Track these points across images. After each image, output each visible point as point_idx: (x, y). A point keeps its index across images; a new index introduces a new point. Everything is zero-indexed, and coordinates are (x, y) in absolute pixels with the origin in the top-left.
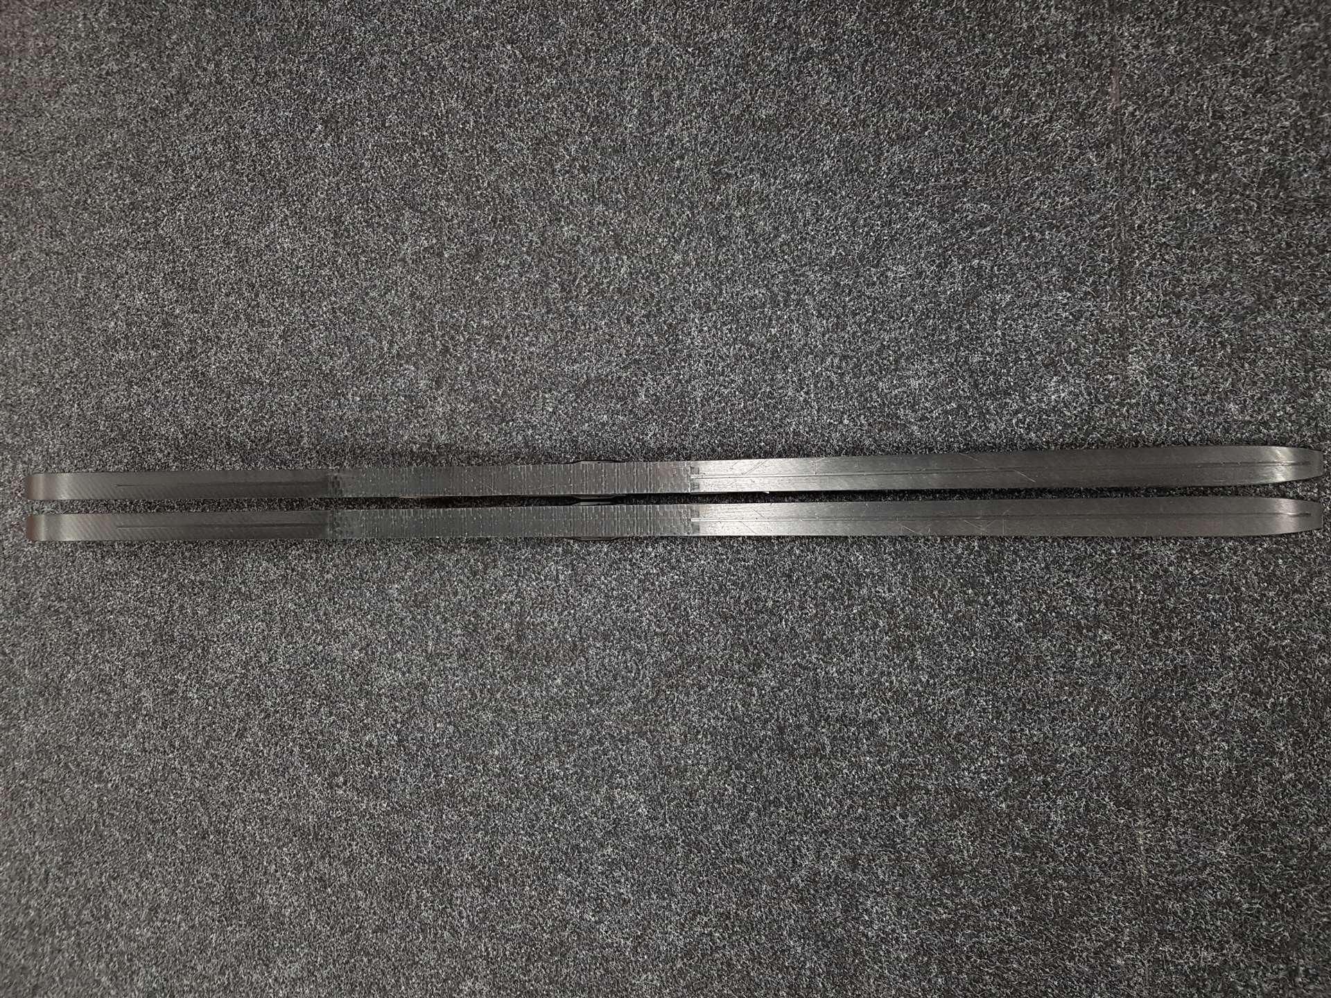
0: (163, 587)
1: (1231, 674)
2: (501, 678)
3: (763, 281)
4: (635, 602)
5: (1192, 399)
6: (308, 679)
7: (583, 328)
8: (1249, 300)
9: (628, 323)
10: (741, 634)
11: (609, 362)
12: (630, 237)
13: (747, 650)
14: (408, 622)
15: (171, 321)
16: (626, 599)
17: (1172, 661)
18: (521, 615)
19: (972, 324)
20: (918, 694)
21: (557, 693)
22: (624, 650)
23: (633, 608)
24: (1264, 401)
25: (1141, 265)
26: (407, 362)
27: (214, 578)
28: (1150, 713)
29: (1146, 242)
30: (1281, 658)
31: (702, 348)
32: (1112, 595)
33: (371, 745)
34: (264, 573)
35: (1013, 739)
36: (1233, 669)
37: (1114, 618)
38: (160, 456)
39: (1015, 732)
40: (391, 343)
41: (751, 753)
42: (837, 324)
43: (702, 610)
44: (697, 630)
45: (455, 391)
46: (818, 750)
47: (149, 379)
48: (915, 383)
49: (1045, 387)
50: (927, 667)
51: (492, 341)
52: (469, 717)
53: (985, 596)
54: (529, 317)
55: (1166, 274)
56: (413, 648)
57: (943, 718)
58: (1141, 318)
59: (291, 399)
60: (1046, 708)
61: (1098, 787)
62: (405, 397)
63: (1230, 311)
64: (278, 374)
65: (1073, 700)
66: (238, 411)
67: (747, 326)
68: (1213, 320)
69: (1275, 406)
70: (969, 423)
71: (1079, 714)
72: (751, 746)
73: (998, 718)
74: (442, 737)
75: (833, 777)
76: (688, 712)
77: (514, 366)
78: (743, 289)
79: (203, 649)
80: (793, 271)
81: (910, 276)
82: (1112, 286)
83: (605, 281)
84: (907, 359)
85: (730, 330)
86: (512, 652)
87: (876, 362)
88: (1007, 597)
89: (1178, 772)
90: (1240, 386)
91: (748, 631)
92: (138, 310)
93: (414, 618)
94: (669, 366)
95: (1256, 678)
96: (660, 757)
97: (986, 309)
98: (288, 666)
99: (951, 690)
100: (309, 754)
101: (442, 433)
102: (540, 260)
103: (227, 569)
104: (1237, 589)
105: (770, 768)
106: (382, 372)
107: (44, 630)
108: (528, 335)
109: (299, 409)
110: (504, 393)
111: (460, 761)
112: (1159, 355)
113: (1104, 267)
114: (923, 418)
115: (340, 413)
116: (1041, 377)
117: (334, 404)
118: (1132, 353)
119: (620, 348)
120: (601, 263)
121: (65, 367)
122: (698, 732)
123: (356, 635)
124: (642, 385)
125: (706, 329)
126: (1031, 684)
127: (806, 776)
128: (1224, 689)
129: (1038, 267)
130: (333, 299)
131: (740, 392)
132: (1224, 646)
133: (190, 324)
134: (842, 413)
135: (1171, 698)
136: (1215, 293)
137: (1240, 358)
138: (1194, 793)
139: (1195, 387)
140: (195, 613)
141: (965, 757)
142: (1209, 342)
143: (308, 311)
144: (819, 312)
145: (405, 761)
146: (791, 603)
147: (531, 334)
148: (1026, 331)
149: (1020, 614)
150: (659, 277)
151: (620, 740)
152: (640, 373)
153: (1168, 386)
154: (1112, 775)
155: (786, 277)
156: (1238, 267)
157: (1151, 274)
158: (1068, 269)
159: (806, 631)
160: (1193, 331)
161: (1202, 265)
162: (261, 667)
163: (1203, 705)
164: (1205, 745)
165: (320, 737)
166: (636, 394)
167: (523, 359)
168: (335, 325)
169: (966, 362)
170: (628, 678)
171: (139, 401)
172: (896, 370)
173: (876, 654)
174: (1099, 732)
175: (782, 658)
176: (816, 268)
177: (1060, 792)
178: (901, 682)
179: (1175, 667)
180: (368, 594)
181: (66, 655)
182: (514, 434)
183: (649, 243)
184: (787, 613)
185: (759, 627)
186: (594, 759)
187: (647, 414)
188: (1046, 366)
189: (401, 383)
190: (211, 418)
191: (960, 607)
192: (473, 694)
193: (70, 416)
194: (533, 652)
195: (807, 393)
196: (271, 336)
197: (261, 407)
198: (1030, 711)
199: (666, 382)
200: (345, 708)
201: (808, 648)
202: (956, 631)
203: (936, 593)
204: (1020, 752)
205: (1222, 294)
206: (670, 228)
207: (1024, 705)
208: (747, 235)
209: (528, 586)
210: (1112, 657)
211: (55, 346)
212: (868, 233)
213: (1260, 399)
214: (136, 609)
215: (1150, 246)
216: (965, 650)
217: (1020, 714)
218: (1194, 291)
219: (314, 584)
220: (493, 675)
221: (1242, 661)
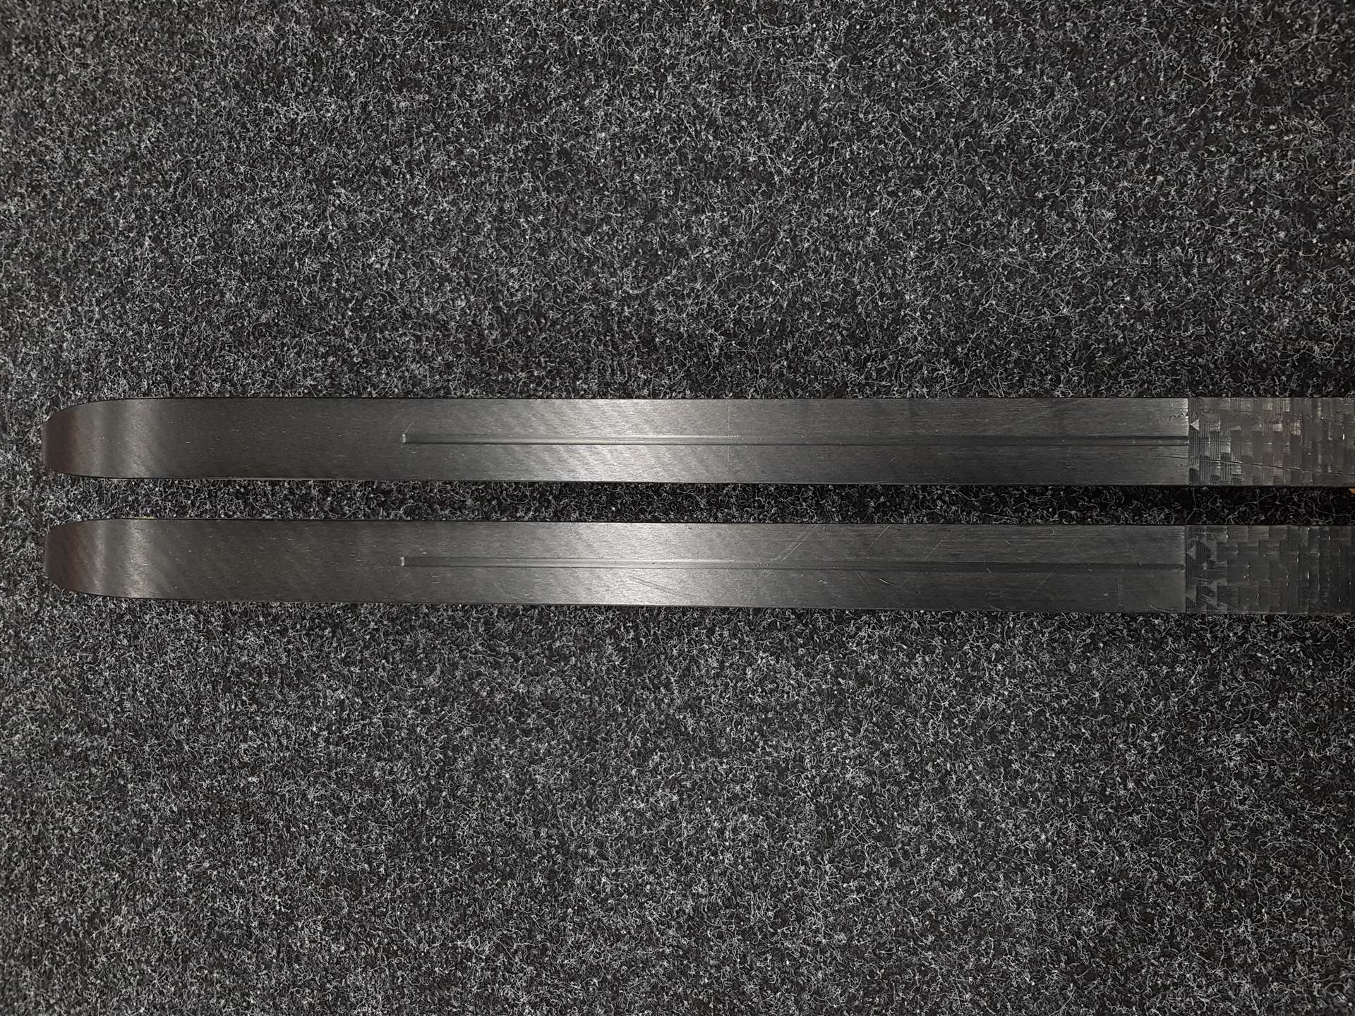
0: (425, 710)
14: (1280, 837)
26: (1295, 109)
34: (761, 683)
38: (418, 369)
40: (1235, 61)
47: (386, 172)
62: (1285, 207)
64: (824, 150)
66: (682, 253)
79: (551, 875)
103: (637, 668)
107: (42, 803)
109: (896, 247)
121: (115, 145)
133: (523, 21)
140: (524, 780)
162: (746, 934)
171: (352, 227)
180: (1131, 756)
181: (108, 867)
189: (1272, 172)
190: (587, 273)
193: (128, 271)
196: (803, 48)
197: (761, 245)
214: (333, 763)
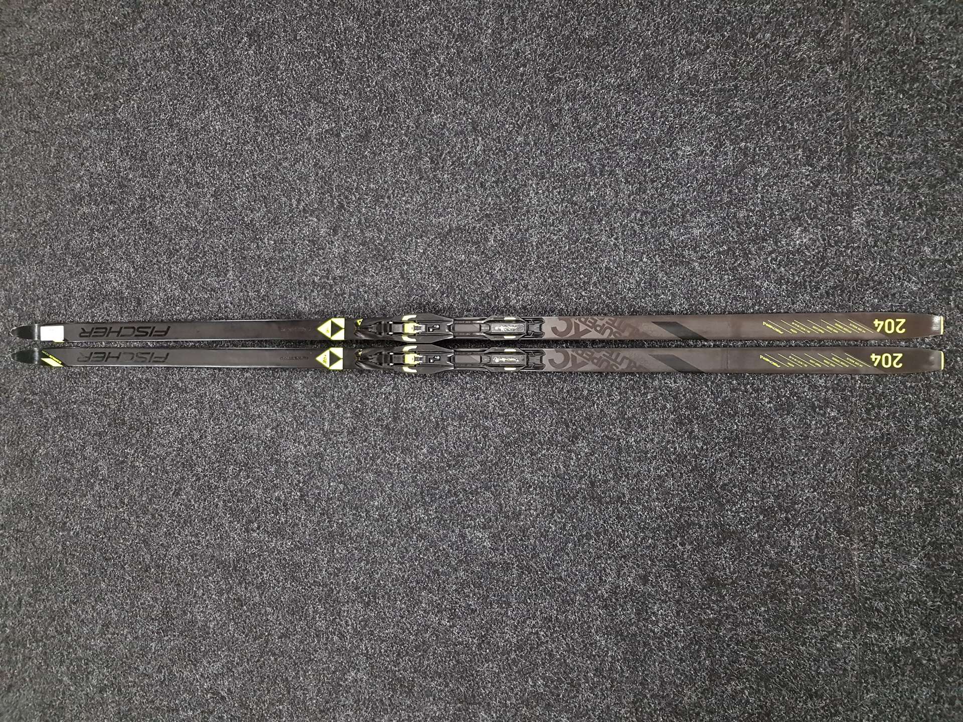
1: (922, 439)
2: (381, 449)
3: (584, 157)
4: (483, 392)
5: (898, 244)
6: (231, 451)
7: (447, 190)
8: (940, 173)
9: (482, 187)
10: (564, 415)
11: (467, 216)
12: (484, 123)
13: (568, 426)
15: (126, 183)
16: (477, 390)
17: (880, 431)
18: (396, 403)
19: (739, 189)
20: (695, 457)
21: (423, 459)
22: (475, 427)
23: (482, 397)
24: (949, 245)
25: (862, 147)
27: (158, 376)
28: (864, 468)
29: (867, 131)
30: (958, 427)
31: (538, 205)
32: (837, 384)
33: (279, 499)
35: (763, 488)
36: (924, 436)
37: (839, 400)
39: (765, 482)
41: (570, 501)
42: (640, 189)
43: (535, 397)
44: (530, 412)
45: (348, 237)
46: (619, 498)
48: (696, 232)
49: (792, 235)
50: (702, 437)
51: (377, 200)
52: (355, 477)
53: (745, 385)
54: (406, 182)
55: (880, 154)
56: (313, 427)
57: (713, 473)
58: (862, 186)
59: (220, 242)
60: (789, 465)
61: (826, 521)
63: (926, 181)
65: (808, 460)
67: (572, 189)
68: (914, 188)
69: (957, 249)
70: (736, 260)
71: (813, 469)
72: (569, 495)
73: (753, 473)
74: (334, 493)
75: (630, 517)
76: (523, 471)
77: (394, 219)
78: (569, 163)
80: (607, 150)
81: (694, 154)
82: (842, 162)
83: (464, 156)
84: (691, 214)
85: (559, 193)
86: (390, 430)
87: (669, 216)
88: (761, 386)
89: (883, 509)
90: (932, 234)
91: (568, 413)
92: (99, 175)
93: (314, 405)
94: (512, 219)
95: (940, 442)
96: (501, 505)
97: (750, 178)
98: (215, 442)
99: (719, 453)
100: (231, 507)
101: (337, 268)
102: (415, 140)
104: (928, 379)
105: (584, 511)
106: (291, 222)
108: (404, 196)
110: (386, 239)
111: (348, 510)
112: (875, 212)
113: (836, 148)
114: (702, 257)
115: (258, 253)
116: (789, 228)
117: (253, 246)
118: (856, 211)
119: (475, 206)
120: (462, 142)
122: (530, 486)
123: (268, 418)
124: (491, 233)
125: (541, 191)
126: (778, 448)
127: (610, 517)
128: (917, 449)
129: (788, 149)
130: (254, 167)
131: (566, 238)
132: (918, 418)
134: (642, 253)
135: (879, 457)
136: (916, 168)
137: (932, 215)
138: (895, 524)
139: (900, 235)
141: (728, 501)
142: (911, 203)
143: (234, 177)
144: (626, 180)
145: (306, 511)
146: (602, 391)
147: (407, 195)
148: (778, 195)
149: (771, 398)
150: (506, 154)
151: (471, 493)
152: (490, 224)
153: (881, 234)
154: (836, 512)
155: (602, 154)
156: (932, 150)
157: (870, 153)
158: (810, 150)
159: (612, 412)
160: (899, 195)
161: (907, 148)
163: (902, 461)
164: (903, 490)
165: (239, 494)
166: (487, 240)
167: (401, 214)
168: (255, 187)
169: (735, 216)
170: (477, 447)
172: (682, 222)
173: (664, 428)
174: (827, 481)
175: (594, 432)
176: (625, 148)
177: (798, 525)
178: (682, 448)
179: (883, 434)
182: (393, 269)
183: (498, 128)
184: (598, 399)
185: (577, 410)
186: (451, 507)
187: (495, 255)
188: (793, 220)
191: (727, 393)
192: (359, 461)
194: (406, 429)
195: (616, 239)
198: (776, 468)
199: (510, 231)
200: (259, 473)
201: (613, 424)
202: (724, 411)
203: (709, 383)
204: (769, 497)
205: (920, 169)
206: (515, 117)
207: (773, 464)
208: (573, 123)
209: (402, 381)
210: (837, 429)
211: (32, 202)
212: (664, 123)
213: (946, 244)
215: (870, 134)
216: (730, 424)
217: (769, 470)
218: (900, 167)
219: (236, 380)
220: (374, 447)
221: (930, 429)
